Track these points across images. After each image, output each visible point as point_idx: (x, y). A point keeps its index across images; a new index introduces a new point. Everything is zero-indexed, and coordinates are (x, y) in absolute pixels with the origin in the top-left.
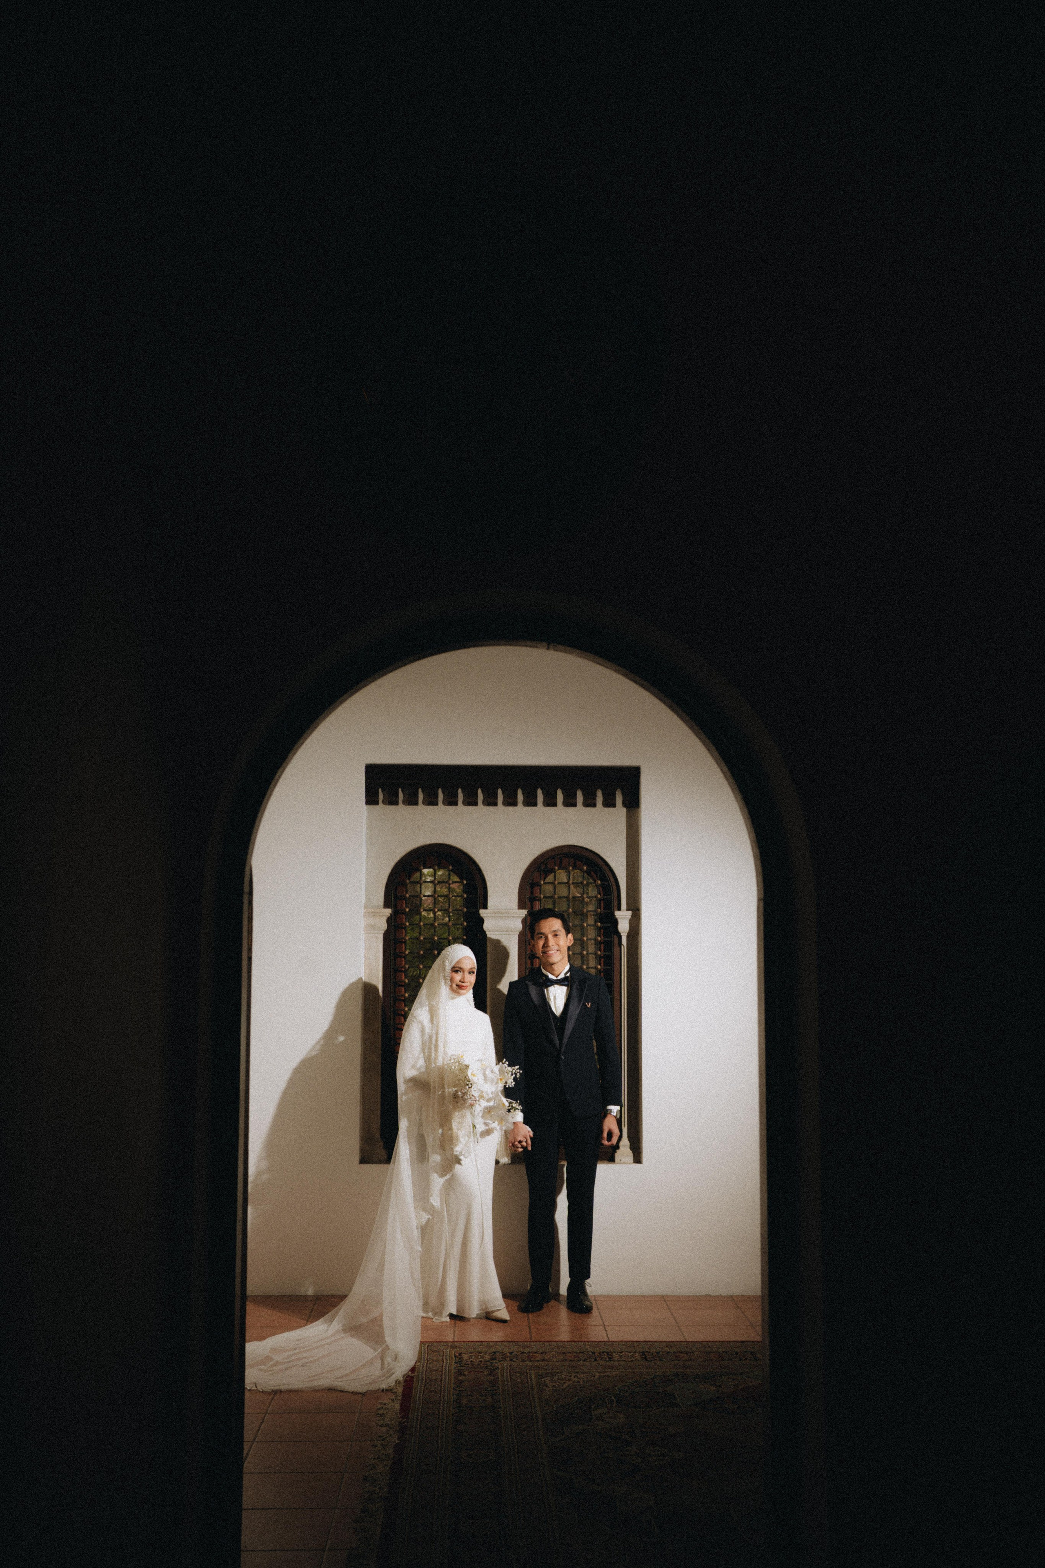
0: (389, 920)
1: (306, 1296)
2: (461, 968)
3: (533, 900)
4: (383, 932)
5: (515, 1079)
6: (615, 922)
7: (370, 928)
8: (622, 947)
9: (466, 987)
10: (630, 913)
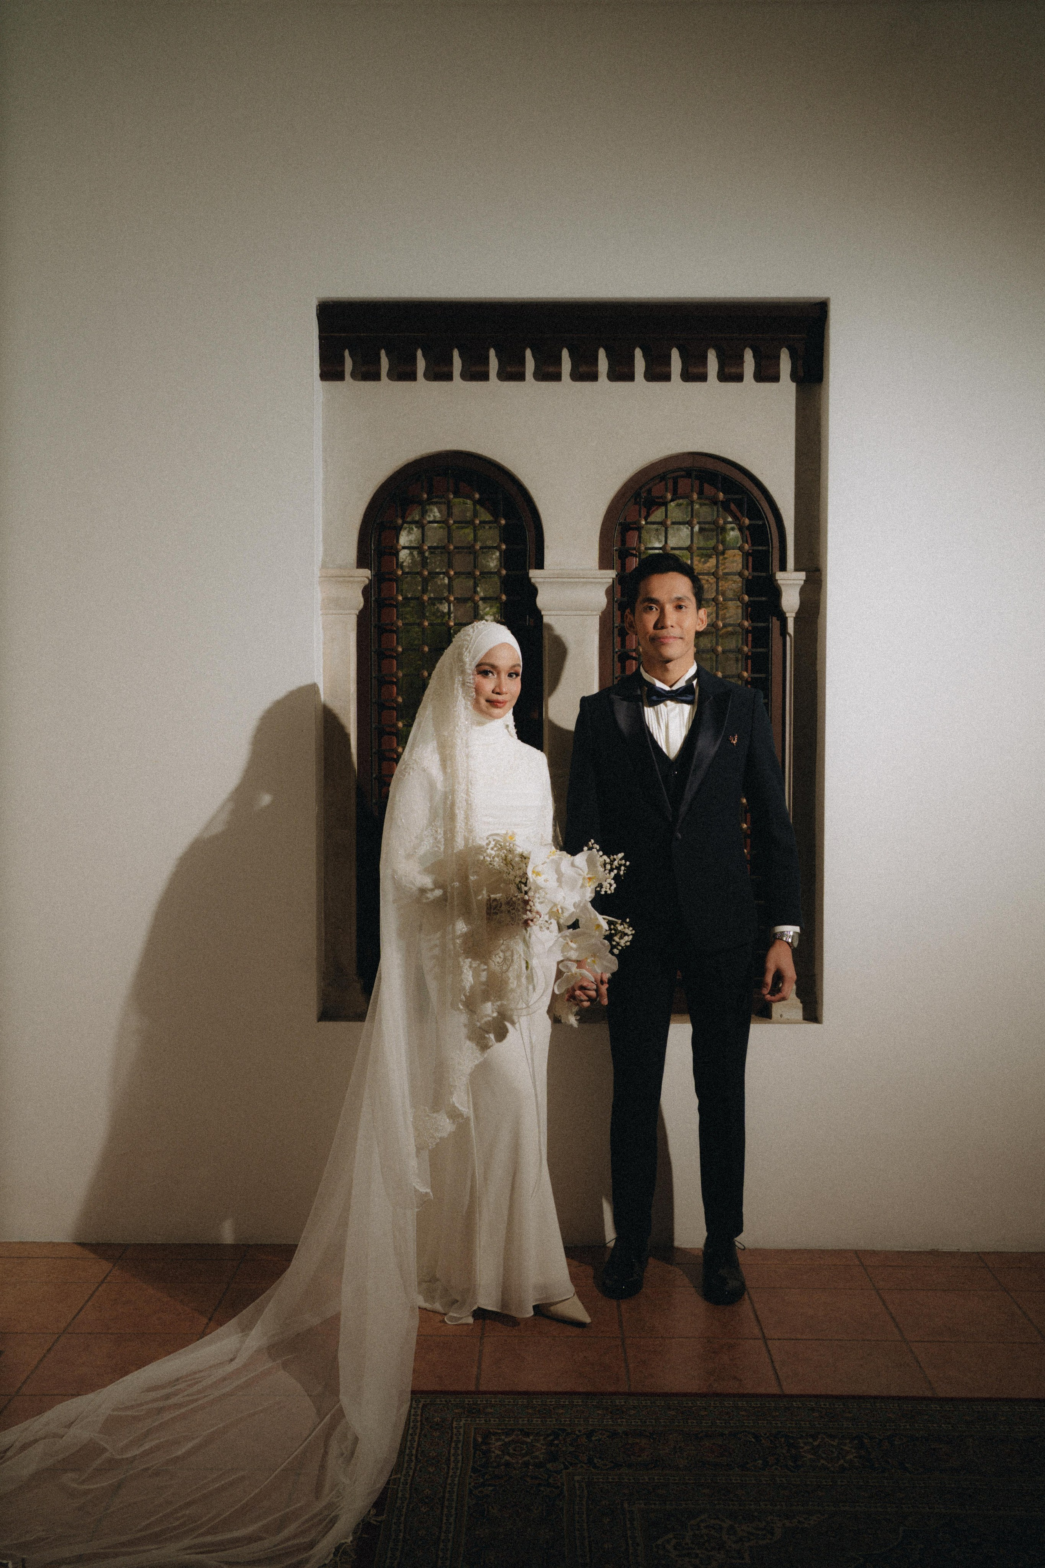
0: (366, 592)
1: (218, 1247)
2: (493, 666)
3: (624, 554)
4: (357, 612)
5: (616, 878)
6: (776, 593)
7: (333, 604)
8: (788, 638)
9: (504, 702)
10: (802, 575)
